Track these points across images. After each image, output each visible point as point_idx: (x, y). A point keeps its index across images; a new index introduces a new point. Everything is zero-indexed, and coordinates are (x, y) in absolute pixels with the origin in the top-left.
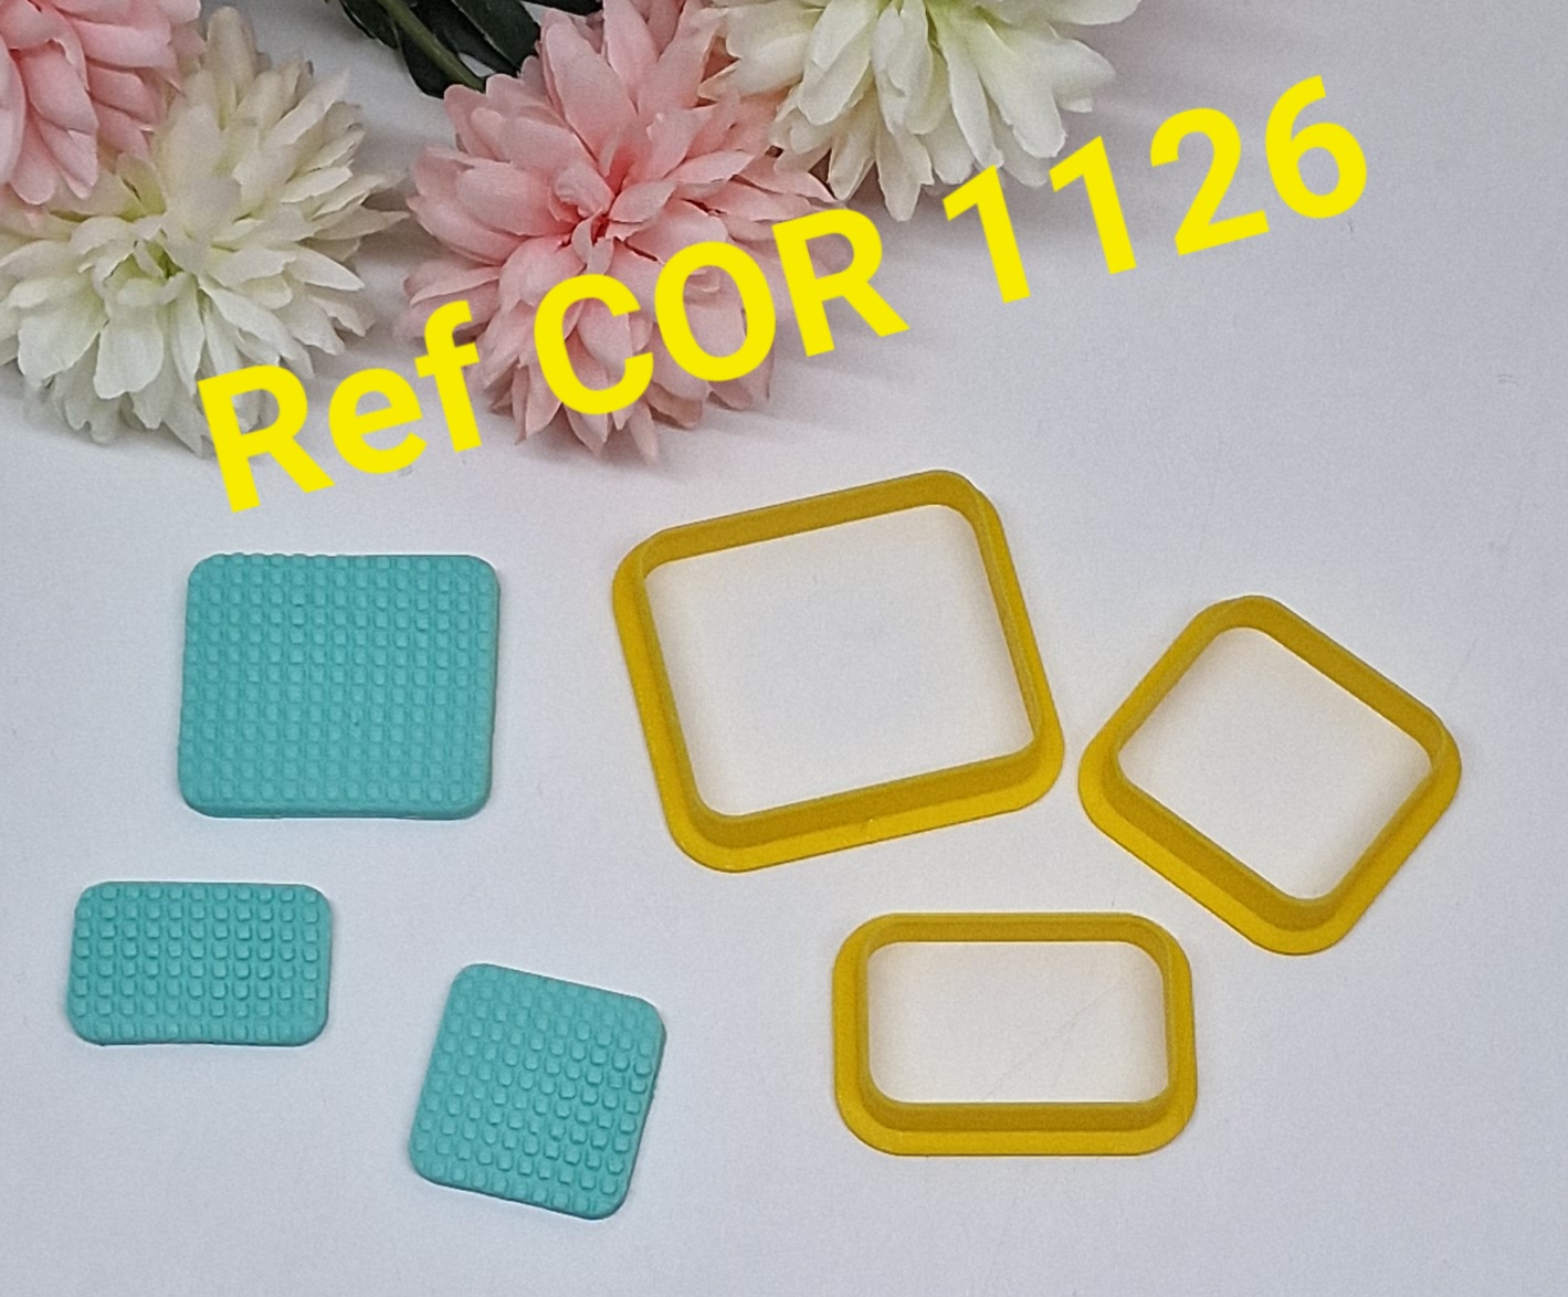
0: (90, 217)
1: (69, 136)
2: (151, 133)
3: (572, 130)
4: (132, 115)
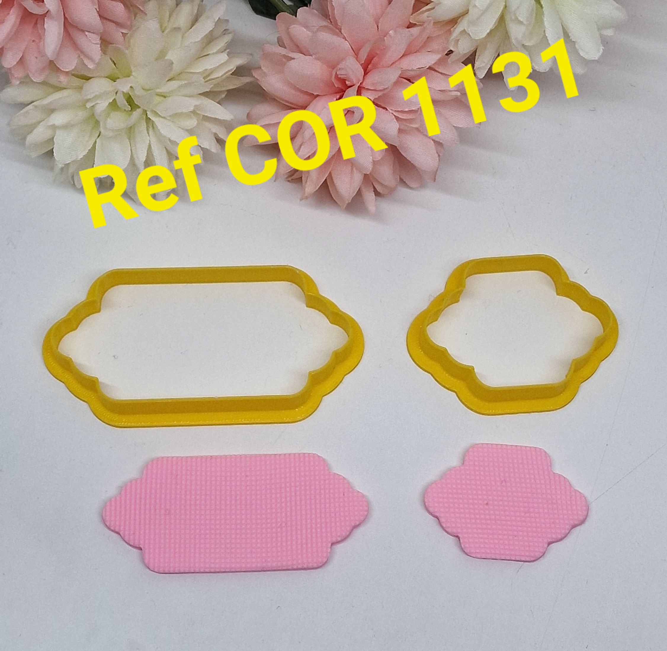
0: (93, 77)
1: (86, 35)
2: (126, 34)
3: (344, 38)
4: (117, 24)
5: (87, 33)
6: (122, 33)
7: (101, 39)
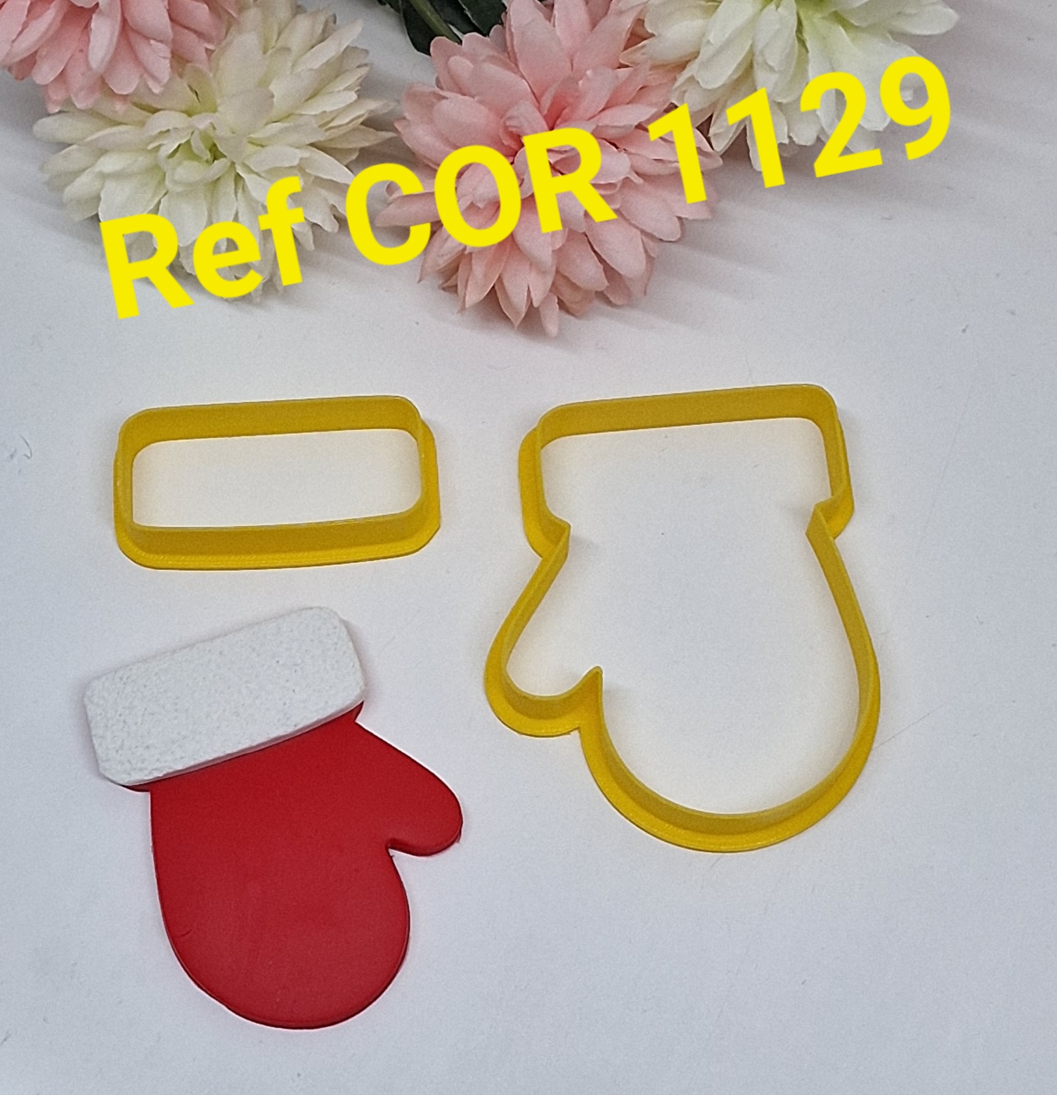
0: (161, 110)
1: (151, 45)
2: (213, 51)
3: (523, 77)
4: (199, 34)
5: (152, 42)
6: (207, 50)
7: (172, 52)
